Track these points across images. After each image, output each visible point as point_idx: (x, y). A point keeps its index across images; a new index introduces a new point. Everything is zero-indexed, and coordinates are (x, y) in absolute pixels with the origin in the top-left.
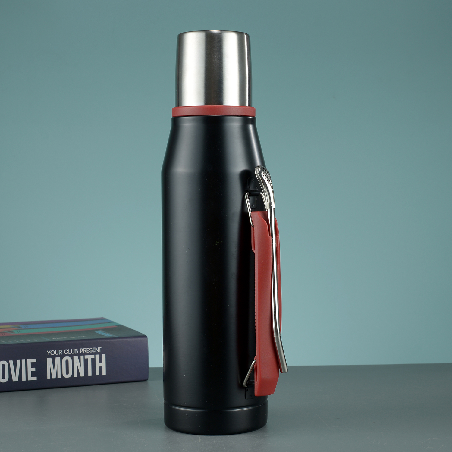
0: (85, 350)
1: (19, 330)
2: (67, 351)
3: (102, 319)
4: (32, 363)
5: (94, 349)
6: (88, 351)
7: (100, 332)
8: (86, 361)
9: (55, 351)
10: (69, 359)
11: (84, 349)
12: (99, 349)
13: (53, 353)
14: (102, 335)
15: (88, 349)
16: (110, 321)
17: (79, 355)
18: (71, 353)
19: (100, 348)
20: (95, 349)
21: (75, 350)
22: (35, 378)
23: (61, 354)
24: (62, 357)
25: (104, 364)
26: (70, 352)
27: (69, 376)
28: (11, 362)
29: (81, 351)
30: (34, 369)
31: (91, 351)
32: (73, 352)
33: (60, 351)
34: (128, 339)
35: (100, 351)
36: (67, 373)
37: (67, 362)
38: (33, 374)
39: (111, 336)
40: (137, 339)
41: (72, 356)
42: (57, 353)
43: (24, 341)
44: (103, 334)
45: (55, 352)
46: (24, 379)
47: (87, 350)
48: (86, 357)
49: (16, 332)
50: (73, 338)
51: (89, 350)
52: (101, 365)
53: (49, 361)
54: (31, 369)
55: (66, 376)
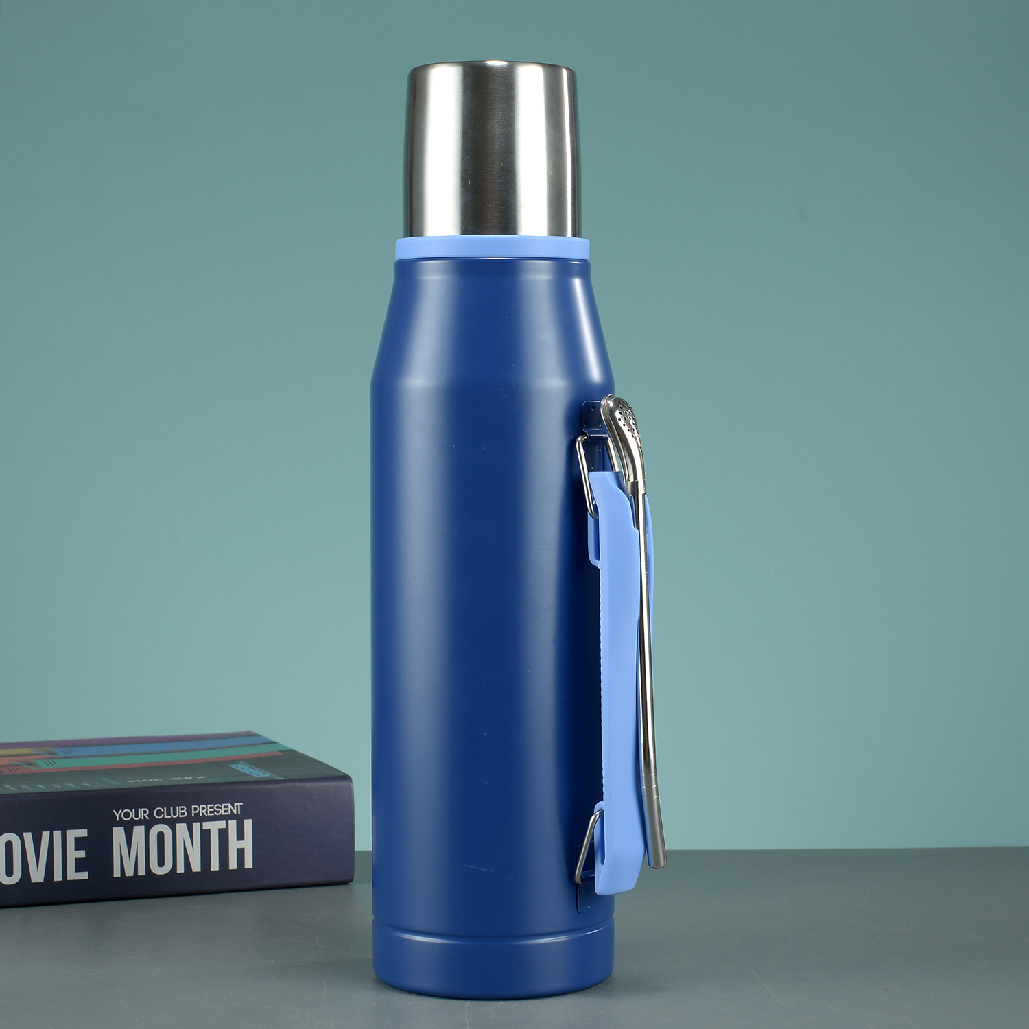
0: (203, 809)
1: (51, 761)
2: (160, 810)
3: (249, 735)
4: (77, 840)
5: (225, 807)
6: (211, 812)
7: (240, 767)
8: (205, 835)
9: (133, 810)
10: (166, 829)
11: (201, 806)
12: (237, 806)
13: (127, 815)
14: (246, 775)
15: (210, 808)
16: (267, 739)
17: (189, 821)
18: (170, 817)
19: (239, 804)
20: (227, 807)
21: (179, 809)
22: (84, 876)
23: (148, 818)
24: (148, 824)
25: (248, 844)
26: (168, 814)
27: (166, 869)
28: (28, 836)
29: (193, 812)
30: (82, 854)
31: (218, 812)
32: (175, 814)
33: (145, 812)
34: (307, 785)
35: (239, 813)
36: (161, 863)
37: (161, 836)
38: (80, 866)
39: (266, 776)
40: (327, 784)
41: (172, 824)
42: (137, 816)
43: (59, 786)
44: (247, 771)
45: (132, 814)
46: (58, 877)
47: (209, 810)
48: (206, 825)
49: (43, 765)
50: (177, 780)
51: (213, 810)
52: (241, 844)
53: (118, 833)
54: (74, 854)
55: (157, 870)
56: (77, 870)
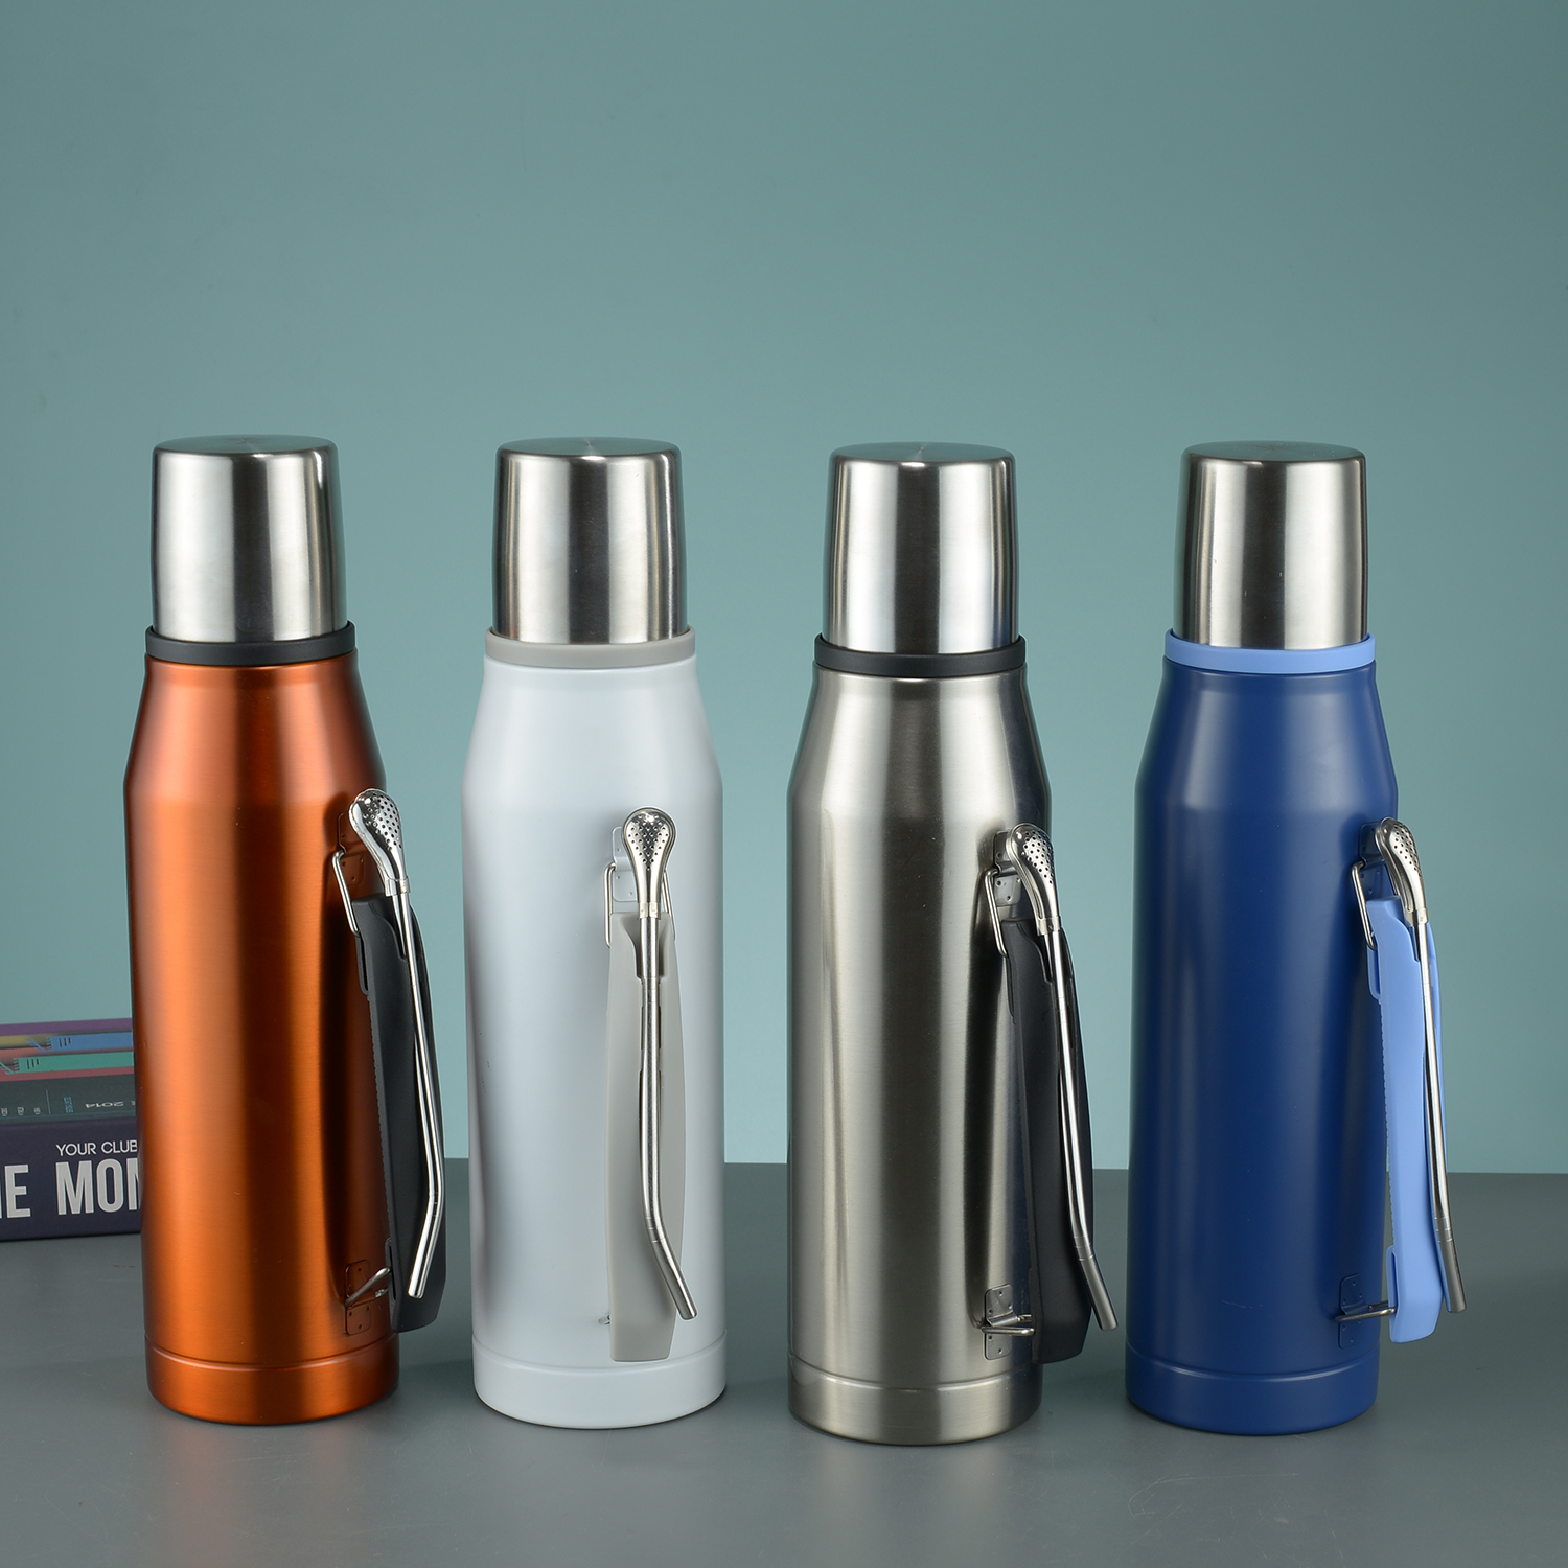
2: (109, 1145)
4: (16, 1176)
9: (79, 1144)
10: (115, 1165)
13: (71, 1150)
18: (119, 1151)
21: (128, 1143)
22: (26, 1213)
23: (95, 1153)
24: (95, 1160)
26: (118, 1148)
27: (117, 1206)
30: (23, 1191)
32: (125, 1148)
33: (92, 1146)
36: (111, 1199)
37: (110, 1172)
38: (21, 1202)
41: (122, 1159)
42: (82, 1151)
45: (77, 1149)
53: (62, 1169)
54: (14, 1192)
55: (105, 1207)
56: (18, 1207)
